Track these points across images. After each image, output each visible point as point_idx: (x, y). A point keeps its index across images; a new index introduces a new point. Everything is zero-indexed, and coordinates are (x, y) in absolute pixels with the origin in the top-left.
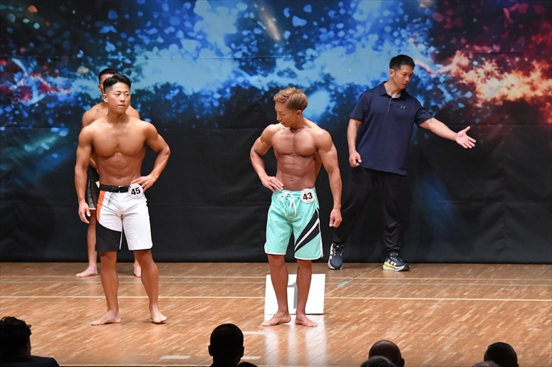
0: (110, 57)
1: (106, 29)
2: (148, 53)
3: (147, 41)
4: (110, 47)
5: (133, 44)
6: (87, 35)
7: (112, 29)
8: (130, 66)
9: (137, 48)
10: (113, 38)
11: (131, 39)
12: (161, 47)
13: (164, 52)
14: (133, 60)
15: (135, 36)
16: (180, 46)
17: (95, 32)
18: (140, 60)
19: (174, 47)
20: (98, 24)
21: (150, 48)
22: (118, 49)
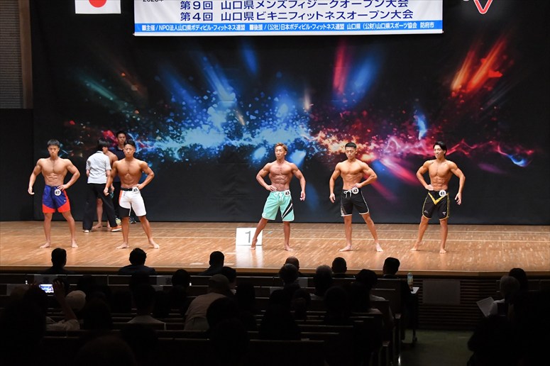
0: (171, 132)
1: (169, 121)
2: (187, 131)
3: (187, 125)
4: (171, 128)
5: (181, 127)
6: (161, 123)
7: (172, 120)
8: (179, 136)
9: (183, 129)
10: (172, 124)
11: (180, 125)
12: (193, 128)
13: (194, 130)
14: (181, 134)
15: (182, 123)
16: (201, 128)
17: (164, 122)
18: (184, 134)
19: (198, 128)
20: (166, 118)
21: (188, 129)
22: (174, 129)
